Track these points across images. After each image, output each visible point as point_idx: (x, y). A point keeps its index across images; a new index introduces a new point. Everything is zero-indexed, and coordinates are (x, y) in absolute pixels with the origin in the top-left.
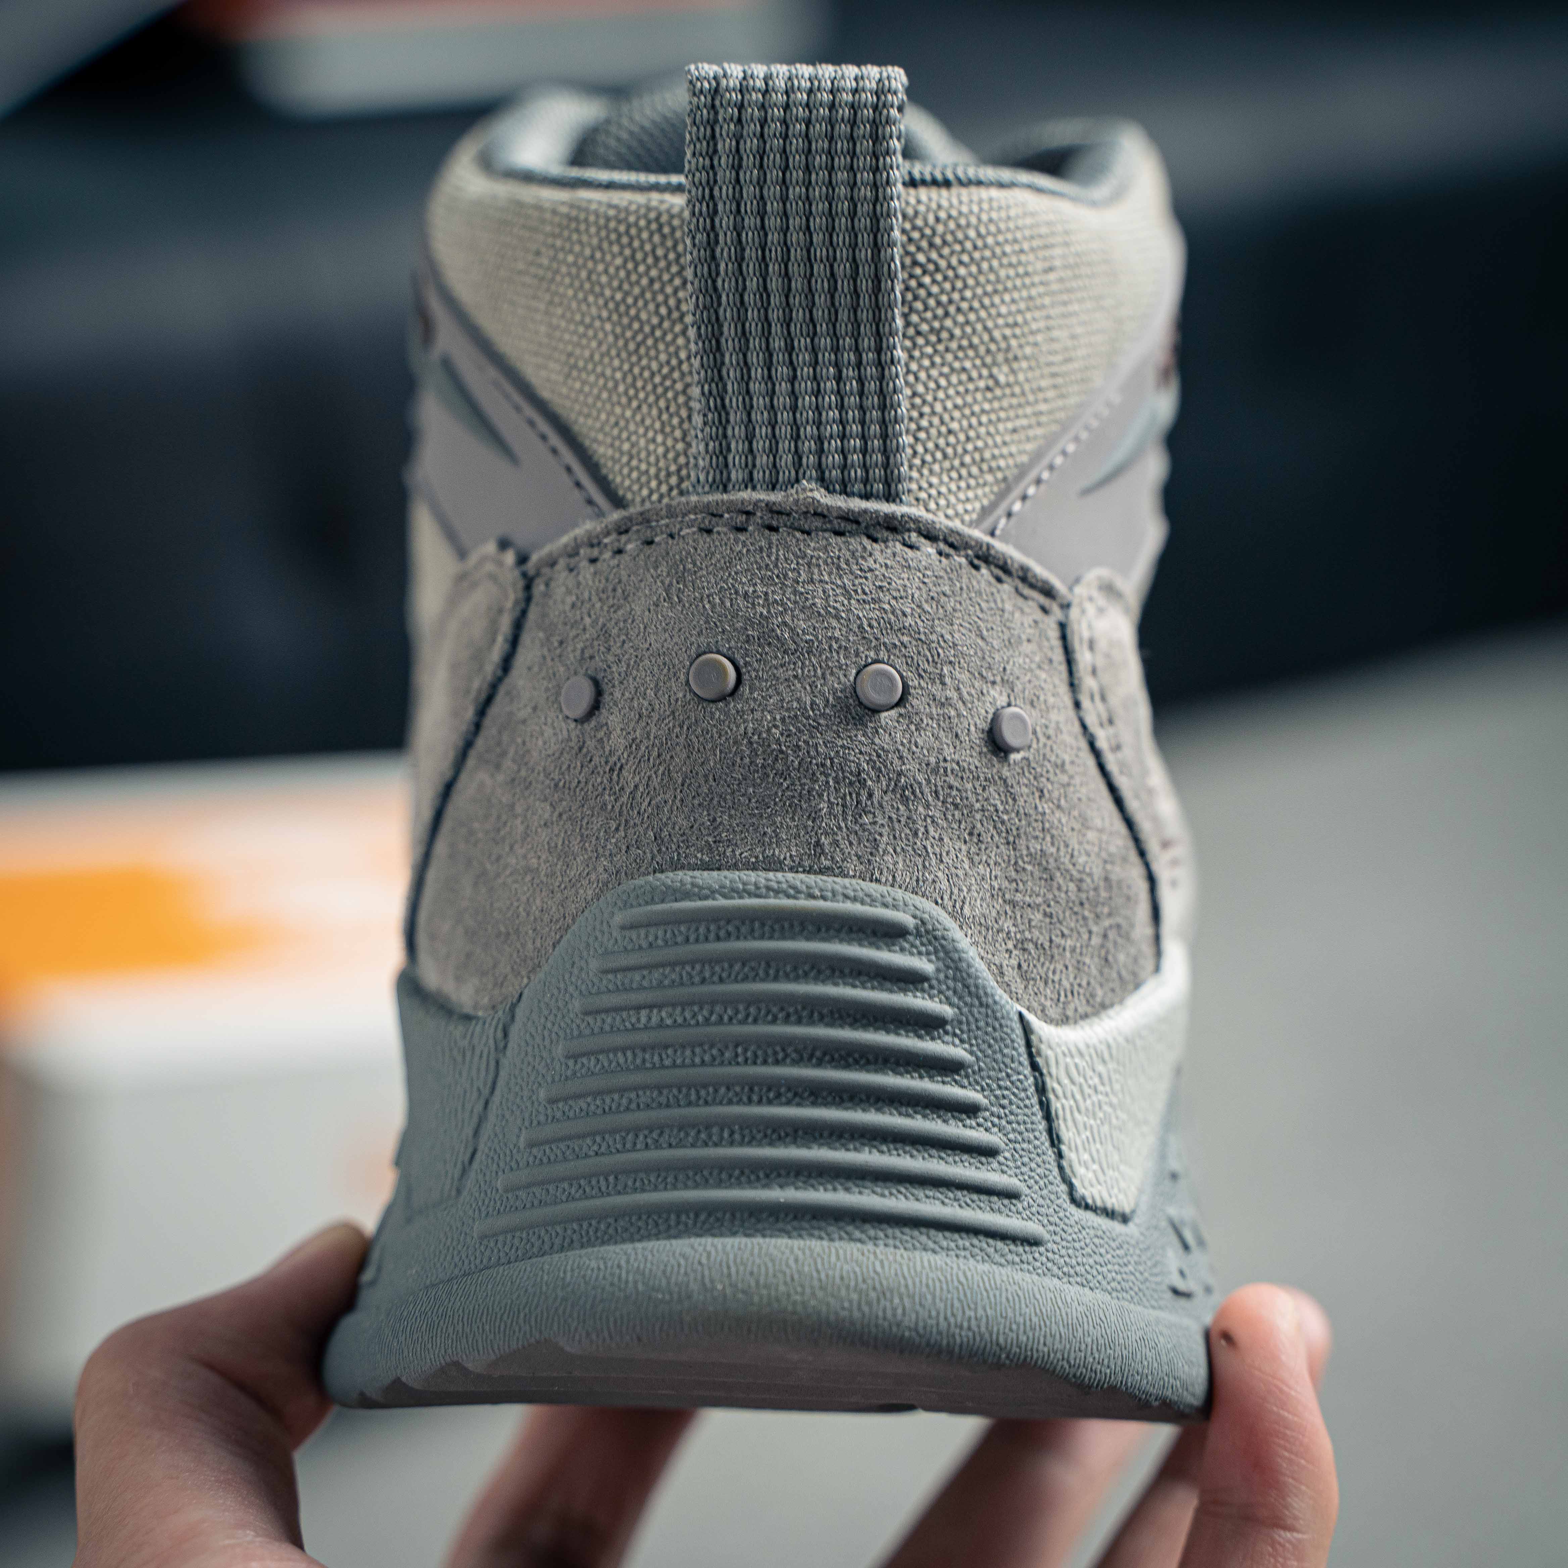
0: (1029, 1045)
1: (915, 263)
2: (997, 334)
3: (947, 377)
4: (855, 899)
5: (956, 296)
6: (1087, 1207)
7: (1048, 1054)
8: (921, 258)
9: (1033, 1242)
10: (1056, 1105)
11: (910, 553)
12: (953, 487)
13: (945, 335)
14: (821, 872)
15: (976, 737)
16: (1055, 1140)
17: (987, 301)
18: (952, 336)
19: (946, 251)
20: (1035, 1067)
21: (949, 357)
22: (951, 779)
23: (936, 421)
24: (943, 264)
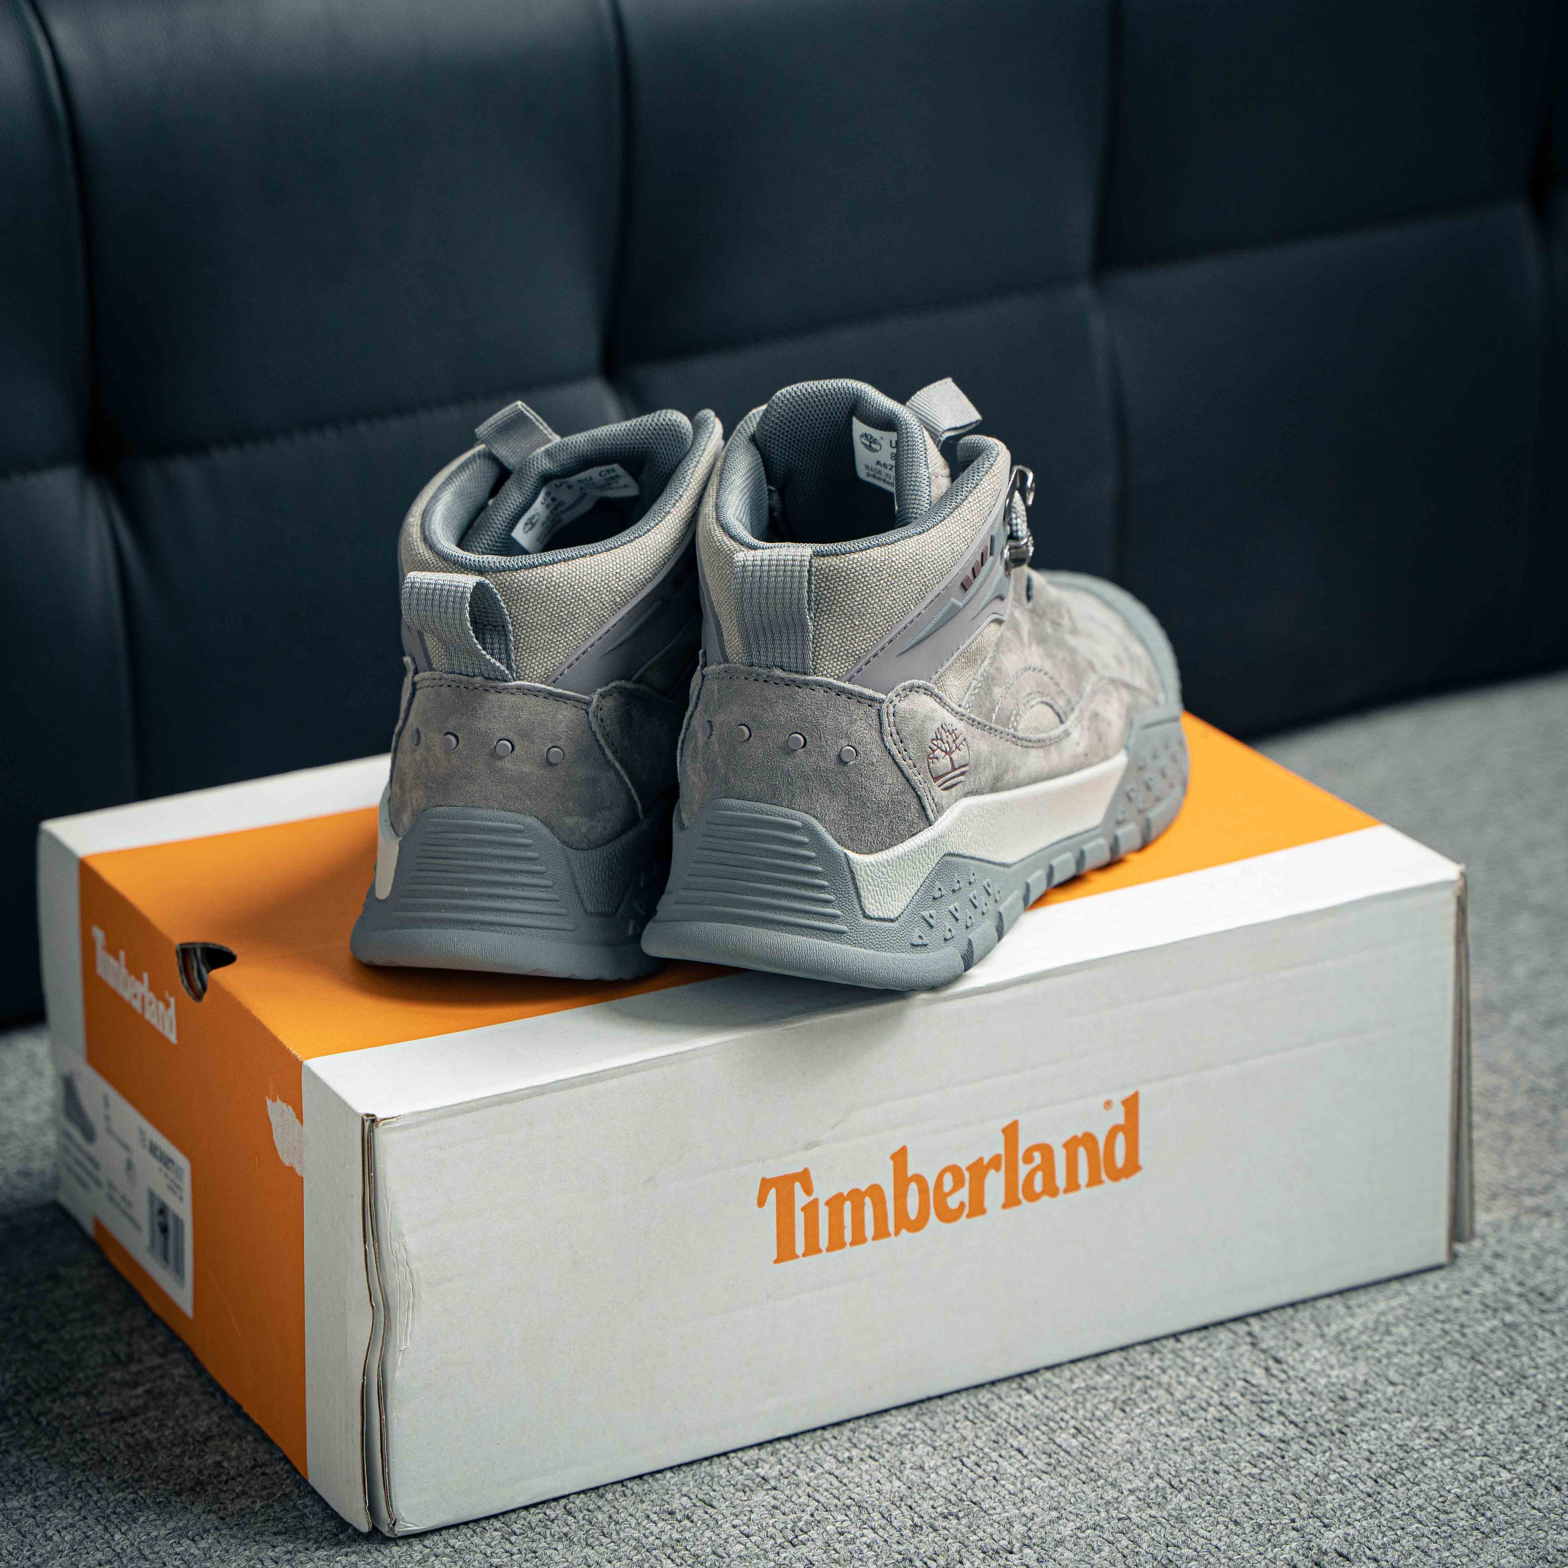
0: (849, 864)
1: (821, 587)
2: (855, 608)
3: (833, 625)
4: (782, 816)
5: (837, 597)
6: (871, 918)
7: (857, 869)
8: (823, 585)
9: (842, 933)
10: (859, 884)
11: (813, 692)
12: (835, 664)
13: (832, 611)
14: (774, 804)
15: (833, 758)
16: (859, 896)
17: (850, 597)
18: (835, 611)
19: (833, 582)
20: (851, 871)
21: (834, 618)
22: (822, 773)
23: (828, 641)
24: (832, 586)
